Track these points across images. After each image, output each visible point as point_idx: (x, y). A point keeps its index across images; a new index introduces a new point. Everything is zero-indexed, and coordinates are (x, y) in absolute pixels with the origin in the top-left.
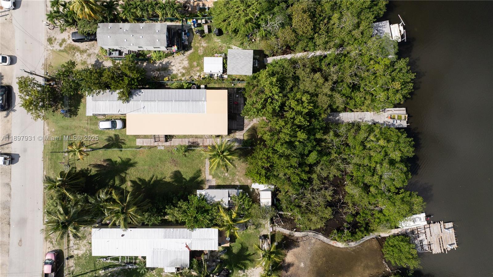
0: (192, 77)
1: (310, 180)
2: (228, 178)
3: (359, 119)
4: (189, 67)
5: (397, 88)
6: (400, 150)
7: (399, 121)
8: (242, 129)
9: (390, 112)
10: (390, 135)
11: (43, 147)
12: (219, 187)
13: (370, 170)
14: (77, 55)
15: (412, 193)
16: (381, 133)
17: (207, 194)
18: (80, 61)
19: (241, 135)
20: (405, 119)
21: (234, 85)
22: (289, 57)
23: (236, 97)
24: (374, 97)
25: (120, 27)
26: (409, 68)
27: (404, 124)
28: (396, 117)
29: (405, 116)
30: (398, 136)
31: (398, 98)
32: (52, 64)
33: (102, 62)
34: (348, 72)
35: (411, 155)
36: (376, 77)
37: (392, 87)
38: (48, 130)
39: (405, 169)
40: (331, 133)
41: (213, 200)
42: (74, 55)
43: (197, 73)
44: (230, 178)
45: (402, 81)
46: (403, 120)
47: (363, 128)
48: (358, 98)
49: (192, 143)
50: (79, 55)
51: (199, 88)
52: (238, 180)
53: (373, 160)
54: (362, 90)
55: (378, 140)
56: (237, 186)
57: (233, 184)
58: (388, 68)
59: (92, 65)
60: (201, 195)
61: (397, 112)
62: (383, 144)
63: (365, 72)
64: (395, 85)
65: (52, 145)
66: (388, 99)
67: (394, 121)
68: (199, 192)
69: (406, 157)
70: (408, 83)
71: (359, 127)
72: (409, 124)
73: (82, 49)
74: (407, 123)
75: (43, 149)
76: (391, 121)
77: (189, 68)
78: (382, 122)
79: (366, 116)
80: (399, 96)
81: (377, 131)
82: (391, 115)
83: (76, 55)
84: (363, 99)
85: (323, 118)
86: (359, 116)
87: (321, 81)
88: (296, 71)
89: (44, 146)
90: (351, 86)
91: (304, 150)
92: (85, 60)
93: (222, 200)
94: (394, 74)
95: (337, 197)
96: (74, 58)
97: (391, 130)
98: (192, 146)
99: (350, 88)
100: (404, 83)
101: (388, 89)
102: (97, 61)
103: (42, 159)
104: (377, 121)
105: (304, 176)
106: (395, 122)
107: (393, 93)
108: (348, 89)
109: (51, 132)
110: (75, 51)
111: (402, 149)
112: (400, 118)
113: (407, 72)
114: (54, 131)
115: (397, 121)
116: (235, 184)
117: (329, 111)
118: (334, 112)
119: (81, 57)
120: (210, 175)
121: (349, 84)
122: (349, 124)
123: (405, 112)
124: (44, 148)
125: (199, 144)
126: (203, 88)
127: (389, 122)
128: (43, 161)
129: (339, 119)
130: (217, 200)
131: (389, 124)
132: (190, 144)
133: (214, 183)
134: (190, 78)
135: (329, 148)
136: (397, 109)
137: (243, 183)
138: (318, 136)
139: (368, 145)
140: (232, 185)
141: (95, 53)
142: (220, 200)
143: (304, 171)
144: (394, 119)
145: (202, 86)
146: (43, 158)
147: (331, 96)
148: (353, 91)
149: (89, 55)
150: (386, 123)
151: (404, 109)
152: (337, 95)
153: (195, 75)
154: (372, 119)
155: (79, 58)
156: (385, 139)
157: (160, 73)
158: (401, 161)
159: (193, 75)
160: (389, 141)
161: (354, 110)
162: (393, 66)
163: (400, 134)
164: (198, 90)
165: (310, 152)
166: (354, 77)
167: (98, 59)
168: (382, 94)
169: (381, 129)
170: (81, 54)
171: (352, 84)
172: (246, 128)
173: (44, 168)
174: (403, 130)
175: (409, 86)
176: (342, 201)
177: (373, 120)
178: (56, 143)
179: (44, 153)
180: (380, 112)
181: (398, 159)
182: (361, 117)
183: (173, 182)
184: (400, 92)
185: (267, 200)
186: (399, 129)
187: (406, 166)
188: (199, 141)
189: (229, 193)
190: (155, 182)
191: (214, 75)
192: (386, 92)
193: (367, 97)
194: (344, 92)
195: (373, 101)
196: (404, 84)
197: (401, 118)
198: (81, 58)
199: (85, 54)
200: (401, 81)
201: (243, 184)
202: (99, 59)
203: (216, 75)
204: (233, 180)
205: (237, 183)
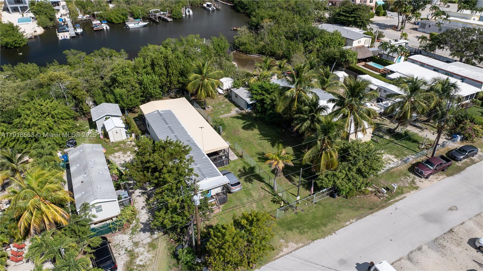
25: (80, 184)
44: (225, 104)
119: (142, 254)
120: (231, 113)
133: (236, 109)
149: (136, 244)
198: (145, 253)
202: (138, 230)
205: (226, 100)
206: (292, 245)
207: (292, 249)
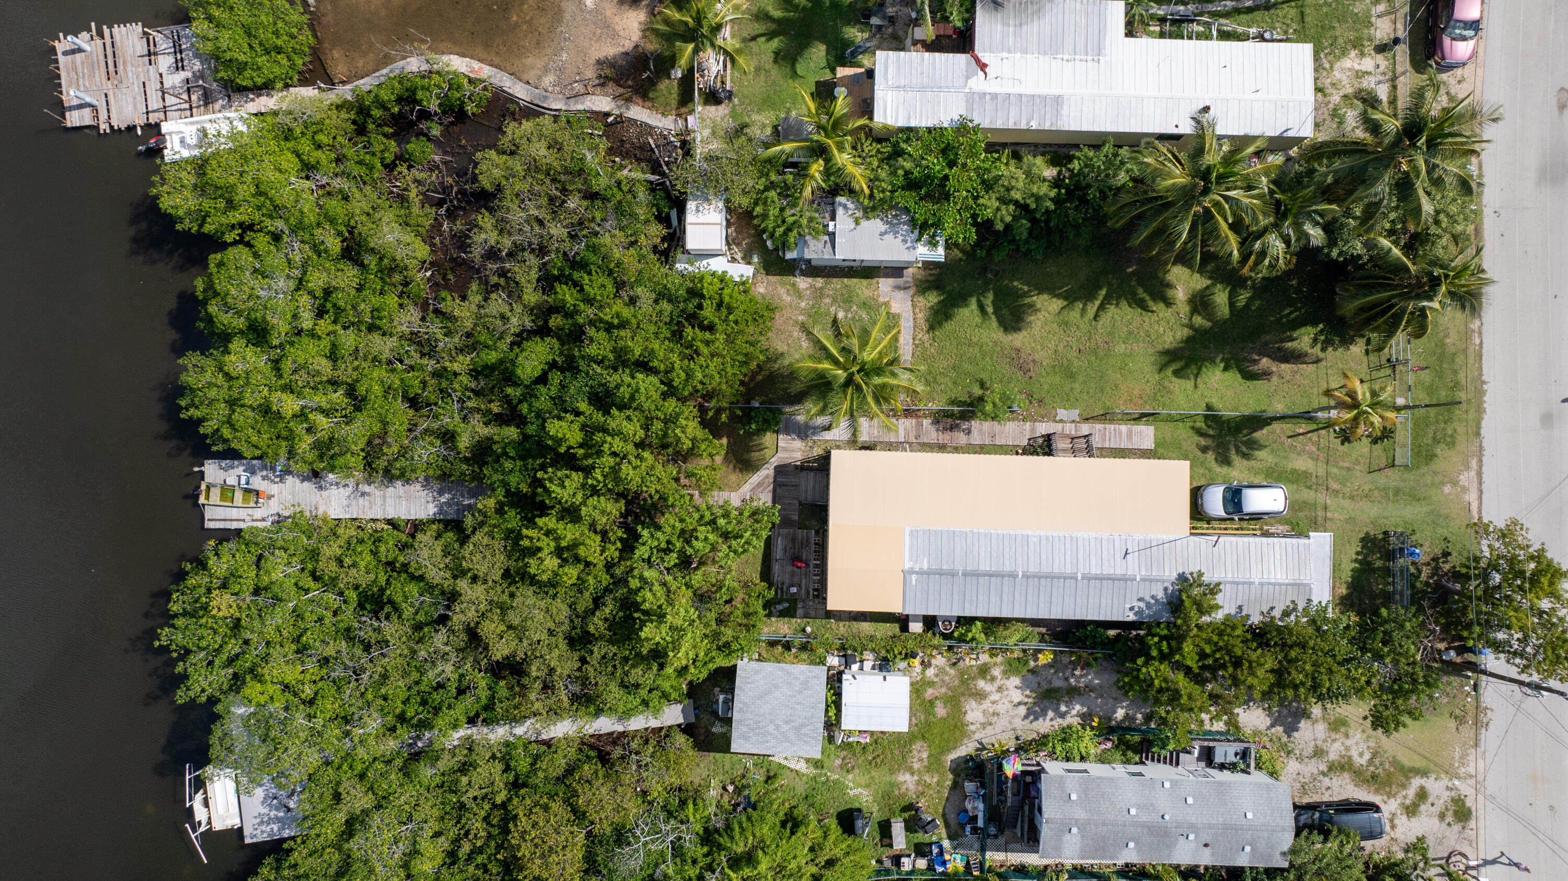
0: (954, 664)
1: (547, 282)
2: (835, 300)
3: (368, 494)
4: (962, 699)
5: (225, 596)
6: (229, 377)
7: (232, 481)
8: (781, 470)
9: (258, 514)
10: (259, 432)
11: (1483, 431)
12: (869, 272)
13: (339, 310)
14: (1361, 755)
15: (196, 228)
16: (290, 437)
17: (909, 244)
18: (1351, 733)
19: (785, 449)
20: (208, 488)
21: (804, 630)
22: (605, 725)
23: (800, 586)
24: (310, 566)
25: (1207, 851)
26: (180, 668)
27: (212, 471)
28: (239, 495)
29: (207, 498)
30: (232, 426)
31: (224, 560)
32: (1452, 724)
33: (1272, 726)
34: (394, 658)
35: (192, 359)
36: (297, 640)
37: (244, 600)
38: (1465, 490)
39: (213, 308)
40: (464, 442)
41: (887, 223)
42: (1374, 755)
43: (936, 675)
44: (827, 301)
45: (203, 621)
46: (215, 486)
47: (355, 461)
48: (362, 564)
49: (957, 426)
50: (1354, 753)
51: (930, 622)
52: (799, 294)
53: (325, 343)
54: (353, 596)
55: (301, 415)
56: (804, 274)
57: (819, 282)
58: (251, 670)
59: (1309, 717)
60: (933, 244)
61: (234, 513)
62: (284, 396)
63: (336, 659)
64: (231, 606)
65: (1452, 436)
66: (260, 557)
67: (247, 483)
68: (939, 254)
69: (211, 354)
70: (185, 613)
71: (369, 464)
72: (196, 469)
73: (1346, 775)
74: (202, 473)
75: (1484, 424)
76: (257, 483)
77: (963, 695)
78: (290, 479)
79: (345, 503)
80: (219, 566)
81: (305, 444)
82: (257, 503)
83: (1367, 756)
84: (348, 561)
85: (490, 497)
86: (367, 503)
87: (490, 629)
88: (579, 669)
89: (1478, 434)
90: (388, 608)
91: (563, 386)
92: (1333, 736)
93: (857, 222)
94: (233, 647)
95: (459, 226)
96: (1372, 744)
97: (256, 447)
98: (958, 419)
99: (391, 602)
100: (201, 613)
101: (257, 592)
102: (1290, 729)
103: (1485, 387)
104: (306, 484)
105: (566, 294)
106: (243, 481)
107: (241, 577)
108: (398, 598)
109: (1455, 483)
110: (1372, 768)
111: (220, 379)
112: (227, 492)
113: (188, 652)
114: (1443, 484)
115: (236, 484)
116: (810, 280)
117: (469, 521)
118: (452, 521)
119: (1347, 749)
120: (899, 315)
121: (394, 617)
122: (404, 477)
123: (209, 513)
124: (1478, 427)
125: (932, 423)
126: (916, 618)
127: (264, 478)
128: (1484, 382)
129: (441, 493)
130: (875, 225)
131: (264, 473)
132: (965, 425)
133: (885, 285)
134: (959, 660)
135: (477, 393)
136: (234, 525)
137: (783, 284)
138: (512, 432)
139: (338, 396)
140: (823, 277)
141: (1300, 759)
142: (864, 223)
143: (569, 315)
144: (247, 491)
145: (916, 627)
146: (1483, 393)
147: (458, 572)
148: (382, 590)
149: (1318, 753)
150: (276, 476)
151: (209, 525)
152: (437, 575)
153: (941, 671)
154: (325, 493)
155: (1357, 743)
156: (279, 415)
157: (1067, 679)
158: (225, 338)
159: (948, 669)
160: (266, 410)
161: (386, 527)
162: (235, 676)
163: (226, 432)
164: (931, 613)
165: (542, 379)
166: (373, 641)
167: (1289, 736)
168: (277, 575)
169: (291, 454)
170: (1350, 758)
171: (382, 615)
172: (767, 476)
173: (1481, 356)
174: (214, 448)
175: (184, 602)
176: (442, 211)
177: (321, 488)
178: (1436, 441)
179: (1480, 411)
180: (293, 517)
181: (237, 344)
182: (361, 500)
183: (1026, 294)
184: (216, 583)
185: (701, 218)
186: (232, 455)
187: (210, 319)
188: (931, 433)
189: (834, 247)
190: (1089, 297)
191: (873, 668)
192: (266, 580)
193: (333, 566)
194: (413, 589)
195: (314, 555)
196: (198, 611)
197: (222, 494)
198: (1348, 742)
199: (1333, 756)
200: (210, 620)
201: (785, 278)
202: (1285, 739)
203: (868, 665)
204: (819, 294)
205: (803, 283)
206: (1467, 478)
207: (1475, 485)
